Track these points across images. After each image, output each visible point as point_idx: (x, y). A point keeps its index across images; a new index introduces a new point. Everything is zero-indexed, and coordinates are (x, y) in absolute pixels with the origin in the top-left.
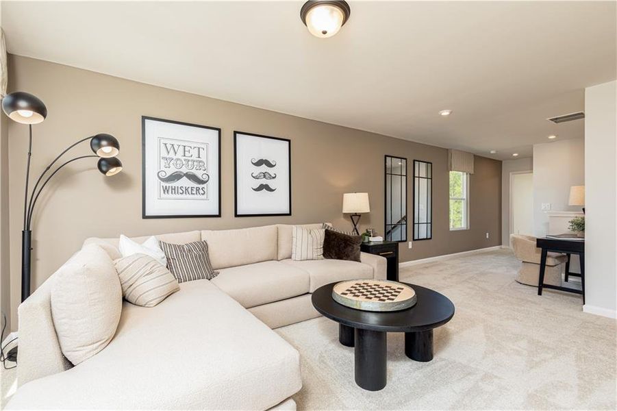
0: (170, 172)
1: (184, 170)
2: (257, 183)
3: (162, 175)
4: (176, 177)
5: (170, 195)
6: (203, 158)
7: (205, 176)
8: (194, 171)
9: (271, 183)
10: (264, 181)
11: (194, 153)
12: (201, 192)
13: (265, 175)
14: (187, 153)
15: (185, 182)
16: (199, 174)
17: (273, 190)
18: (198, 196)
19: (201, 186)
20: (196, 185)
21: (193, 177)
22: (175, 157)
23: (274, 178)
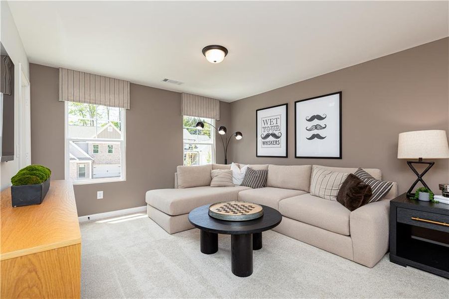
0: (265, 134)
1: (271, 132)
2: (310, 134)
3: (263, 136)
4: (267, 136)
5: (265, 146)
6: (279, 124)
7: (280, 134)
8: (275, 132)
9: (321, 133)
10: (315, 132)
11: (275, 121)
12: (278, 143)
13: (316, 127)
14: (272, 123)
15: (271, 138)
16: (277, 133)
17: (324, 138)
18: (277, 146)
19: (277, 140)
20: (275, 139)
21: (274, 135)
22: (267, 126)
23: (324, 128)
